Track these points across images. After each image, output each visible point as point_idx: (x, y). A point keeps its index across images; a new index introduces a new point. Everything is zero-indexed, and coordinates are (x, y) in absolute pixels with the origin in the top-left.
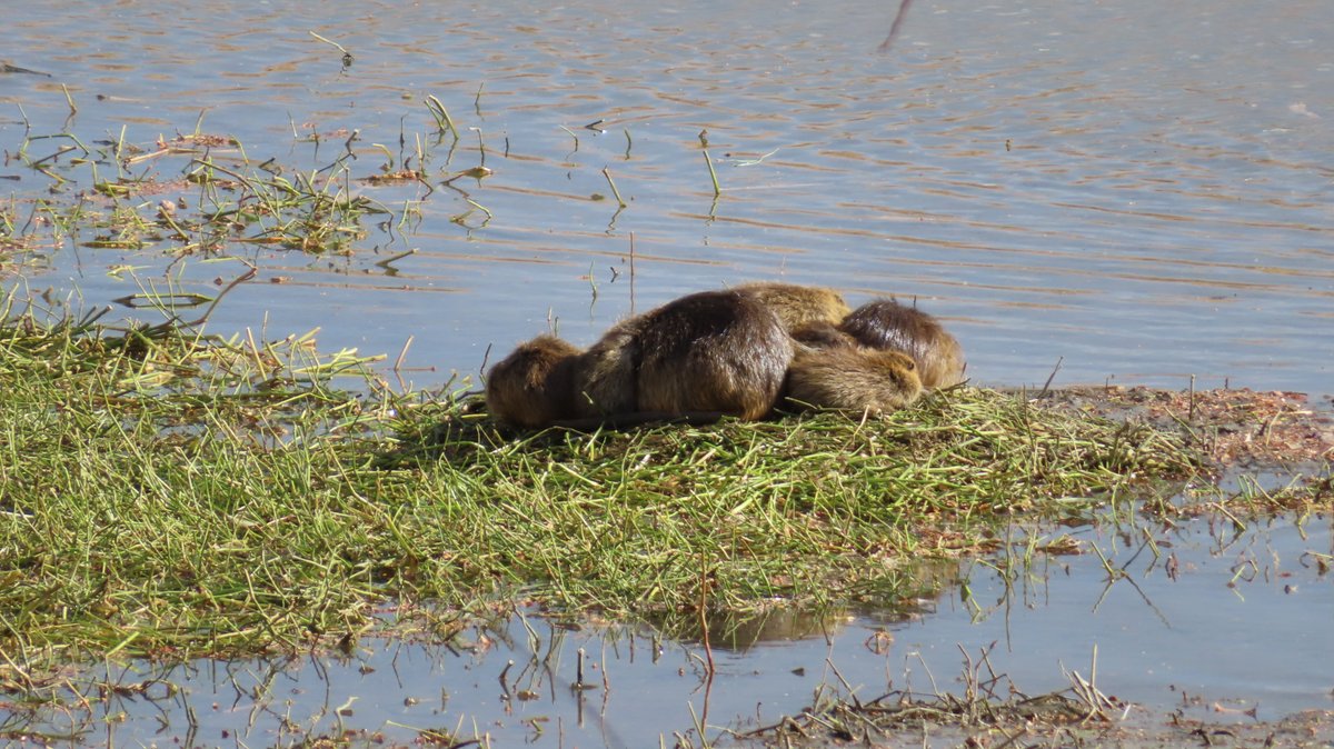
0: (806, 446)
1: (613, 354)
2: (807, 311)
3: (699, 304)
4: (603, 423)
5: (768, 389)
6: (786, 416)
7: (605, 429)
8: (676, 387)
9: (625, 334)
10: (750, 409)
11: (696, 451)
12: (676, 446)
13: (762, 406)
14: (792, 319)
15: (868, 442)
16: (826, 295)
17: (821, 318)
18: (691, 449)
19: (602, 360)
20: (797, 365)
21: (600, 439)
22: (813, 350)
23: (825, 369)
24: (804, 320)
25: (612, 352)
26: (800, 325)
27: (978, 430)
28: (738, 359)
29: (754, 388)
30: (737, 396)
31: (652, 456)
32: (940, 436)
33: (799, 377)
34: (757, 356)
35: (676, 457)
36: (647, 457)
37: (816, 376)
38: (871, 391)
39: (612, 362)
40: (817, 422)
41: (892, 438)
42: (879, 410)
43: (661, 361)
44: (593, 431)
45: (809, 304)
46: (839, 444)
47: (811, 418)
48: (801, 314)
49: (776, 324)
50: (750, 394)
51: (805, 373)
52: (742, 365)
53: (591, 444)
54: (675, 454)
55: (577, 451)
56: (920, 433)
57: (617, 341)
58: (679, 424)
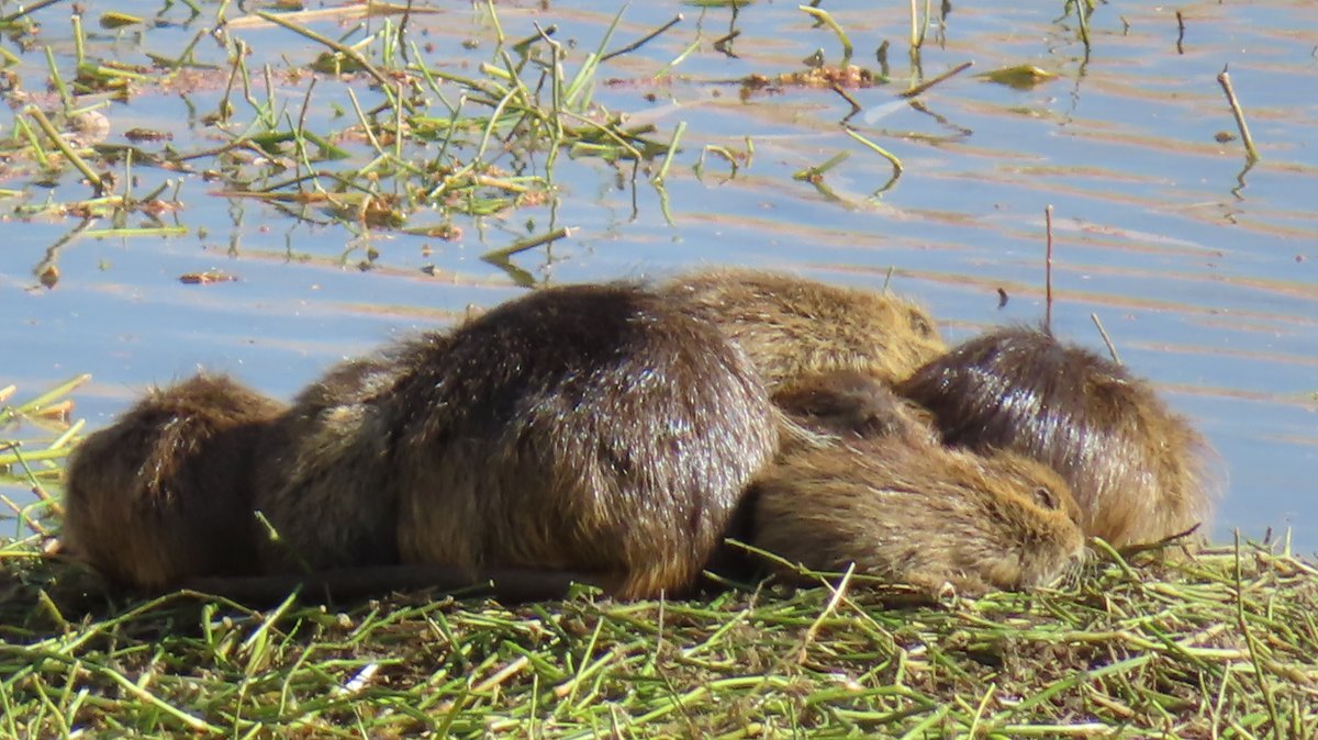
0: (742, 660)
1: (344, 416)
2: (824, 344)
3: (554, 312)
4: (299, 587)
5: (693, 524)
6: (730, 590)
7: (306, 600)
8: (471, 505)
9: (377, 369)
10: (645, 571)
11: (490, 662)
12: (447, 646)
13: (676, 565)
14: (785, 360)
15: (896, 659)
16: (882, 307)
17: (859, 363)
18: (478, 657)
19: (318, 431)
20: (776, 473)
21: (284, 625)
22: (819, 439)
23: (835, 485)
24: (815, 365)
25: (342, 411)
26: (800, 375)
27: (1182, 645)
28: (619, 446)
29: (655, 520)
30: (611, 536)
31: (384, 670)
32: (1083, 654)
33: (774, 502)
34: (670, 444)
35: (441, 674)
36: (370, 671)
37: (816, 499)
38: (940, 538)
39: (339, 437)
40: (798, 606)
41: (959, 652)
42: (948, 586)
43: (444, 437)
44: (269, 605)
45: (831, 327)
46: (833, 659)
47: (787, 597)
48: (809, 350)
49: (735, 372)
50: (645, 533)
51: (791, 491)
52: (627, 464)
53: (260, 634)
54: (441, 666)
55: (222, 652)
56: (1032, 643)
57: (358, 387)
58: (473, 598)
